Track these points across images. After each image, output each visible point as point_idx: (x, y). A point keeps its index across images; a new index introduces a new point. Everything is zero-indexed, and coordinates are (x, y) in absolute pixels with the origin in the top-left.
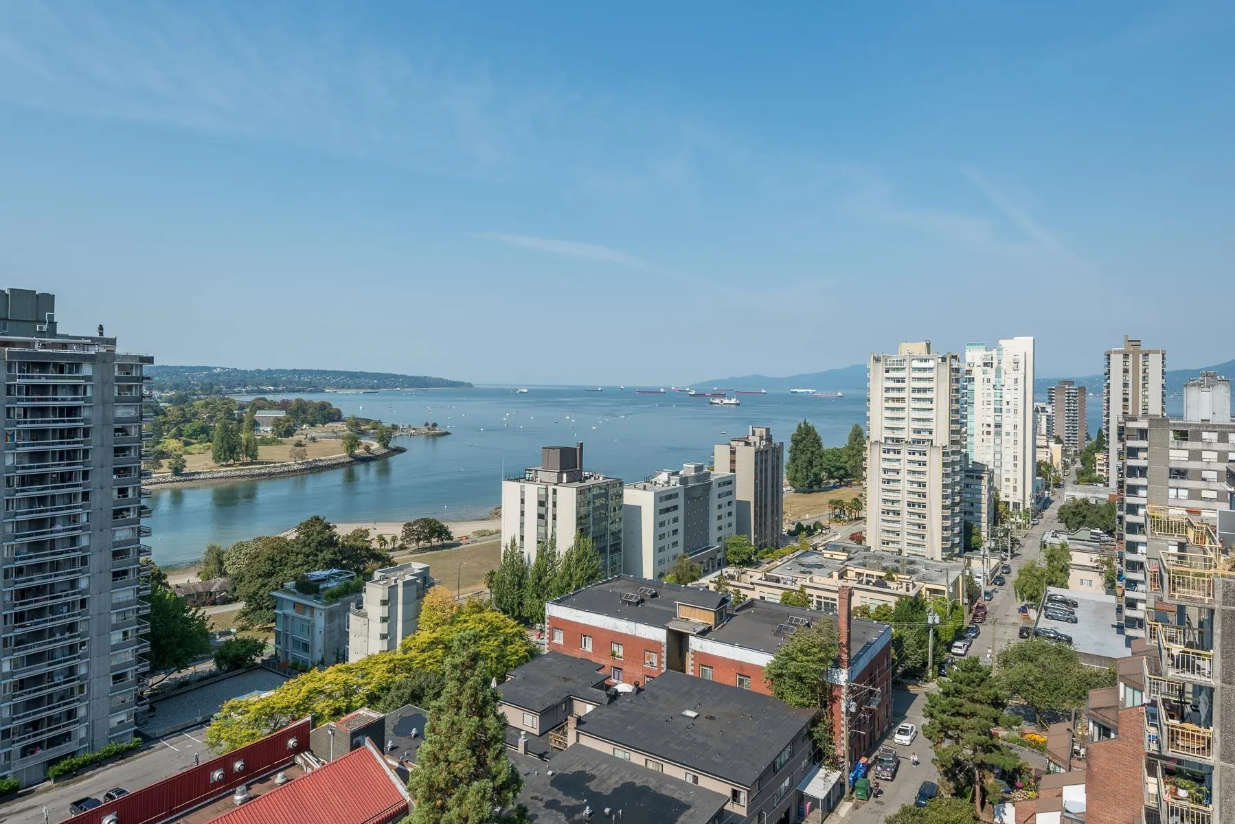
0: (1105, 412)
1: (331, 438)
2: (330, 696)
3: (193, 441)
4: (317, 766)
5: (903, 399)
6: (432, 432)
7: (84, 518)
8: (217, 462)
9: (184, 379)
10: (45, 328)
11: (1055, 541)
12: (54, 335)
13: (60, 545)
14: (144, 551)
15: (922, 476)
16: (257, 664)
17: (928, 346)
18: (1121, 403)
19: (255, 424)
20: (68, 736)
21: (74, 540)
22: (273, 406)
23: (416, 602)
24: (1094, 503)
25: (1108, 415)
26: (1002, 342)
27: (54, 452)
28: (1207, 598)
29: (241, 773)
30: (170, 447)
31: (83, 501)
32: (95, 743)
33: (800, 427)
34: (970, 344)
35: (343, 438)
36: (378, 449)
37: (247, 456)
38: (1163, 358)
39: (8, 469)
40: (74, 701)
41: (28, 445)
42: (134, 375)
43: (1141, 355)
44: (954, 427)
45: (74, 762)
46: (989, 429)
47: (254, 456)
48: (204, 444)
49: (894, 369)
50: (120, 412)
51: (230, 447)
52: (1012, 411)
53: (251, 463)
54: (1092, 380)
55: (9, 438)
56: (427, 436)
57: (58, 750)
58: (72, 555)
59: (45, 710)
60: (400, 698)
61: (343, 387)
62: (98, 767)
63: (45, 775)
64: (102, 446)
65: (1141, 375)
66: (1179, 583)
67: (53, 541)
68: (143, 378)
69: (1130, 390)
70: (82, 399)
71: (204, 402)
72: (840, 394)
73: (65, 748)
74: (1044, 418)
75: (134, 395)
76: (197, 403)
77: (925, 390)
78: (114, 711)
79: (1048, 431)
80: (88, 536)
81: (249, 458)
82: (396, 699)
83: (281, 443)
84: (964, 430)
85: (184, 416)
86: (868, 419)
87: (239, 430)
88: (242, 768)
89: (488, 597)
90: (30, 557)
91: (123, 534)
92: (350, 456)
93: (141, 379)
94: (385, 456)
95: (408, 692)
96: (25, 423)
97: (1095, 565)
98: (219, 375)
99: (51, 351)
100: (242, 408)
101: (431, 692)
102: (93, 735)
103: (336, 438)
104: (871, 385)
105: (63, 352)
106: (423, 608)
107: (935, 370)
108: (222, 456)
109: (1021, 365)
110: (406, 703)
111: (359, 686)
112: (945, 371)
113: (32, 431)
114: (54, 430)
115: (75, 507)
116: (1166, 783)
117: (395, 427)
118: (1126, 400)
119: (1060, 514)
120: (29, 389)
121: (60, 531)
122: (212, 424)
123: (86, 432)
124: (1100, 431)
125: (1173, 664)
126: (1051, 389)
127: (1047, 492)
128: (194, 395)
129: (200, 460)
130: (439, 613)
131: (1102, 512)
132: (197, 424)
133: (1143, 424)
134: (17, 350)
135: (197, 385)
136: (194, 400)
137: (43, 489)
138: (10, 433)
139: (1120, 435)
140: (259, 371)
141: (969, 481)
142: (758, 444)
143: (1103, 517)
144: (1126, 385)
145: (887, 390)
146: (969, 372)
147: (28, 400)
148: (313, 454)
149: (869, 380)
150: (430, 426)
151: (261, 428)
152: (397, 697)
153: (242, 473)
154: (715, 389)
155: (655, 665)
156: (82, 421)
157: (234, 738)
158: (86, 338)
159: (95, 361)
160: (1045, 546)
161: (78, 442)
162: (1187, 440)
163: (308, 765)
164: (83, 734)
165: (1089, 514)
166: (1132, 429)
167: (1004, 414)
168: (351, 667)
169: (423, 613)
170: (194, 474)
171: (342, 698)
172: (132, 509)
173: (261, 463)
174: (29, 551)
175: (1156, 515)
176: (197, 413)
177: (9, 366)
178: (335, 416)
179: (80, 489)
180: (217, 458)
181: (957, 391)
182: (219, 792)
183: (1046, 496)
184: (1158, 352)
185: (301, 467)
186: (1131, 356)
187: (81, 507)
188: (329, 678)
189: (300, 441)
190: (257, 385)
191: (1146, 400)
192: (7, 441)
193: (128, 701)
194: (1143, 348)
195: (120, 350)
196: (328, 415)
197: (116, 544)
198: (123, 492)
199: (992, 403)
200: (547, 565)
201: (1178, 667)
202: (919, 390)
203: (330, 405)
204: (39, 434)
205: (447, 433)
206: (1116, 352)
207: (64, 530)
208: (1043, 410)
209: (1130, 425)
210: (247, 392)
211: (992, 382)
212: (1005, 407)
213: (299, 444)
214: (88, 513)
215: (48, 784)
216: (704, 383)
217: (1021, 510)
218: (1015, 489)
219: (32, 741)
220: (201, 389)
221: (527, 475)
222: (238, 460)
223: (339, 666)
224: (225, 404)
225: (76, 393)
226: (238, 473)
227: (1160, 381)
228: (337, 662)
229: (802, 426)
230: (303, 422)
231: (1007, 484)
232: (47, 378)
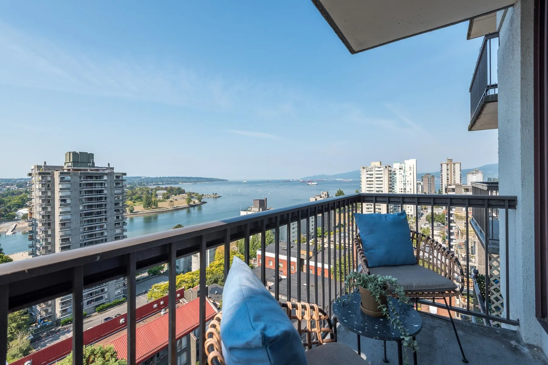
0: (441, 184)
1: (182, 199)
2: (187, 282)
3: (136, 201)
4: (187, 302)
5: (373, 181)
6: (215, 196)
7: (105, 226)
8: (144, 208)
9: (132, 181)
10: (91, 164)
11: (425, 227)
12: (94, 167)
13: (98, 235)
14: (125, 237)
15: (379, 206)
16: (161, 273)
17: (381, 163)
18: (446, 180)
19: (156, 195)
20: (102, 298)
21: (102, 234)
22: (162, 189)
23: (214, 251)
24: (438, 214)
25: (442, 185)
26: (405, 161)
27: (95, 205)
28: (473, 238)
29: (163, 305)
30: (129, 204)
31: (105, 220)
32: (111, 300)
33: (338, 191)
34: (394, 162)
35: (186, 199)
36: (197, 202)
37: (154, 206)
38: (460, 165)
39: (81, 211)
40: (103, 286)
41: (87, 203)
42: (120, 179)
43: (453, 164)
44: (390, 190)
45: (104, 306)
46: (402, 190)
47: (157, 206)
48: (140, 202)
49: (369, 171)
50: (116, 192)
51: (148, 203)
52: (409, 184)
53: (156, 208)
54: (436, 173)
55: (81, 201)
56: (214, 197)
57: (98, 302)
58: (102, 238)
59: (94, 289)
60: (211, 282)
61: (185, 182)
62: (112, 307)
63: (95, 310)
64: (111, 203)
65: (453, 171)
66: (464, 234)
67: (95, 234)
68: (123, 180)
69: (449, 176)
70: (104, 187)
71: (139, 188)
72: (351, 180)
73: (101, 302)
74: (420, 186)
75: (121, 186)
76: (136, 189)
77: (380, 178)
78: (116, 289)
79: (422, 191)
80: (107, 232)
81: (155, 207)
82: (209, 282)
83: (165, 201)
84: (393, 191)
85: (133, 193)
86: (361, 188)
87: (151, 198)
88: (163, 303)
89: (237, 250)
90: (88, 239)
91: (118, 231)
92: (188, 205)
93: (122, 180)
94: (200, 205)
95: (213, 280)
96: (86, 195)
97: (439, 234)
98: (143, 179)
99: (93, 172)
100: (152, 190)
101: (221, 280)
102: (110, 297)
103: (184, 199)
104: (362, 176)
105: (97, 172)
106: (216, 253)
107: (383, 171)
108: (146, 206)
109: (412, 169)
110: (212, 283)
111: (196, 279)
112: (386, 171)
113: (88, 198)
114: (95, 198)
115: (102, 223)
116: (461, 297)
117: (203, 195)
118: (448, 179)
119: (427, 218)
120: (87, 184)
121: (98, 231)
122: (142, 196)
123: (106, 198)
124: (439, 190)
125: (463, 260)
126: (422, 177)
127: (422, 211)
128: (136, 186)
129: (139, 207)
130: (221, 255)
131: (441, 217)
132: (137, 196)
133: (454, 187)
134: (83, 172)
135: (137, 183)
136: (136, 188)
137: (92, 217)
138: (81, 199)
139: (446, 190)
140: (157, 178)
141: (395, 208)
142: (324, 197)
143: (441, 219)
144: (448, 174)
145: (367, 178)
146: (394, 171)
147: (86, 188)
148: (176, 204)
149: (361, 175)
150: (214, 194)
151: (159, 196)
152: (210, 281)
153: (153, 212)
154: (309, 179)
155: (293, 269)
156: (104, 194)
157: (156, 296)
158: (104, 168)
159: (108, 175)
160: (422, 229)
161: (103, 202)
162: (468, 191)
163: (184, 302)
164: (106, 297)
165: (436, 218)
166: (450, 188)
167: (407, 185)
168: (193, 273)
169: (216, 255)
170: (137, 212)
171: (191, 283)
172: (121, 223)
173: (159, 208)
174: (88, 237)
175: (457, 214)
176: (137, 192)
177: (80, 177)
178: (183, 192)
179: (104, 217)
180: (144, 207)
181: (391, 178)
182: (156, 311)
183: (422, 212)
184: (458, 163)
185: (172, 209)
186: (449, 164)
187: (104, 222)
188: (187, 276)
189: (172, 200)
190: (156, 182)
191: (455, 179)
192: (80, 201)
193: (121, 286)
194: (454, 162)
195: (115, 171)
196: (180, 191)
197: (116, 234)
198: (118, 217)
199: (403, 181)
200: (256, 238)
201: (464, 260)
202: (378, 178)
203: (181, 188)
204: (90, 199)
205: (220, 197)
206: (444, 164)
207: (99, 230)
208: (420, 184)
209: (449, 187)
210: (153, 185)
211: (403, 175)
212: (407, 183)
213: (171, 202)
214: (107, 225)
215: (96, 313)
216: (305, 178)
217: (413, 217)
218: (411, 210)
219: (90, 299)
220: (138, 184)
221: (249, 209)
222: (152, 207)
223: (189, 273)
224: (146, 189)
225: (102, 185)
226: (152, 211)
227: (460, 173)
228: (188, 271)
229: (339, 191)
230: (172, 194)
231: (408, 208)
232: (92, 181)
